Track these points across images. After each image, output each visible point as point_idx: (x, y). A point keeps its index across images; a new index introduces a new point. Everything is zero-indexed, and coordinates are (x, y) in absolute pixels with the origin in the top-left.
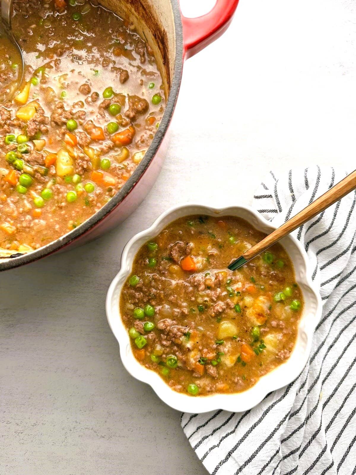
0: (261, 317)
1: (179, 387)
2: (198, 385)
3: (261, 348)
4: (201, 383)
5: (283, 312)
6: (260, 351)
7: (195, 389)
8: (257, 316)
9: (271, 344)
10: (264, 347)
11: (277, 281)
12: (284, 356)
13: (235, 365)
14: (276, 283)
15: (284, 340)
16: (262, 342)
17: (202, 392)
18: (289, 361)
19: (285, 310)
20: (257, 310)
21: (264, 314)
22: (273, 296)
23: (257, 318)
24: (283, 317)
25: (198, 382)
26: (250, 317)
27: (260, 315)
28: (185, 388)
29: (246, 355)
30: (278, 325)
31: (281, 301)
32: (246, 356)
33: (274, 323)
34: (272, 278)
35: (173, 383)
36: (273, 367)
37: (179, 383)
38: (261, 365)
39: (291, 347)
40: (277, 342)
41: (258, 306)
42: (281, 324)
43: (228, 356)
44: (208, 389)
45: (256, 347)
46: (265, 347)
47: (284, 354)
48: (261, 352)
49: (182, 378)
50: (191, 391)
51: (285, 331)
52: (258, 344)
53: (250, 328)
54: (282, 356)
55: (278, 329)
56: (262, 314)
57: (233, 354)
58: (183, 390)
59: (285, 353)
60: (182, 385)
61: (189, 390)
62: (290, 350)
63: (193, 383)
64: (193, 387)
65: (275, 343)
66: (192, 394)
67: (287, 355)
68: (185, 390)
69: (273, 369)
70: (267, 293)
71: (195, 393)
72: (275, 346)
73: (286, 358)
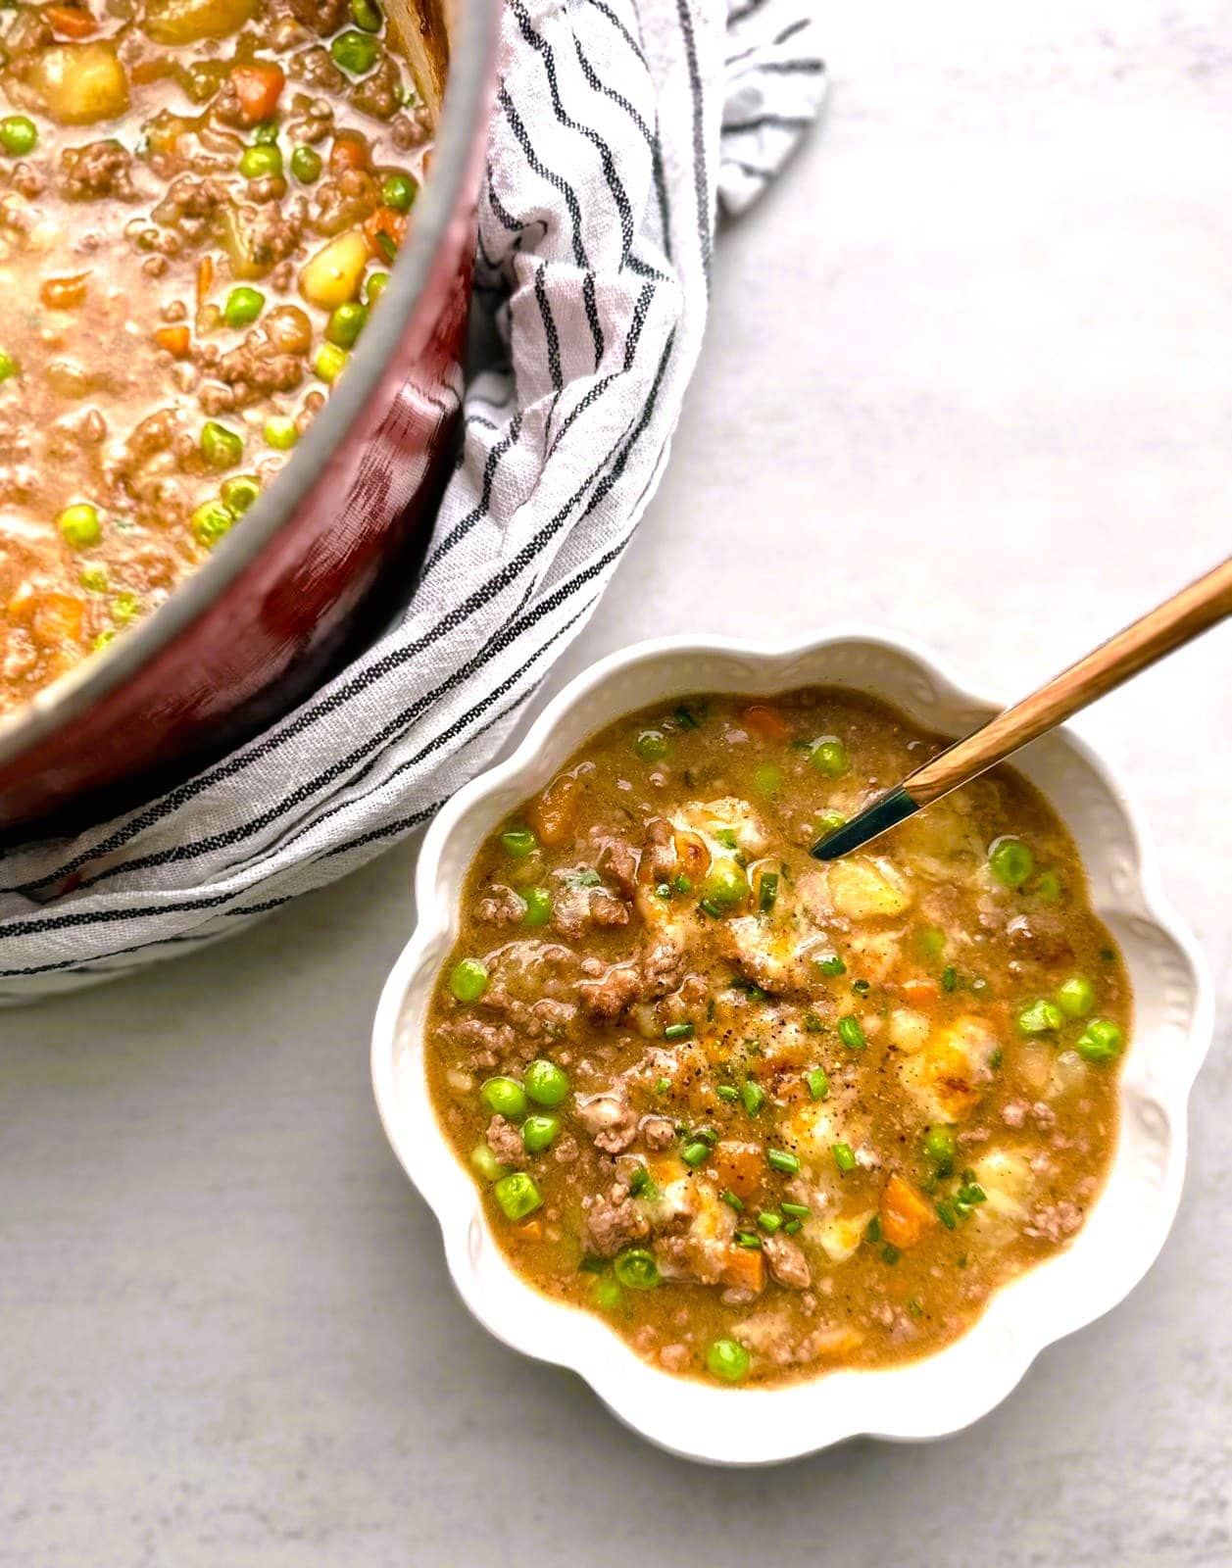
0: (959, 1093)
1: (674, 1351)
2: (744, 1343)
3: (966, 1202)
4: (753, 1330)
5: (1054, 1073)
6: (960, 1212)
7: (736, 1359)
8: (944, 1087)
9: (1006, 1186)
10: (977, 1197)
11: (1038, 959)
12: (1060, 1227)
13: (862, 1250)
14: (1034, 968)
15: (1055, 1170)
16: (967, 1177)
17: (764, 1372)
18: (1078, 1243)
19: (1062, 1065)
20: (942, 1065)
21: (972, 1083)
22: (1014, 1017)
23: (944, 1096)
24: (1052, 1093)
25: (741, 1329)
26: (916, 1090)
27: (954, 1085)
28: (696, 1356)
29: (902, 1220)
30: (1030, 1119)
31: (1047, 1034)
32: (903, 1227)
33: (1013, 1113)
34: (1020, 948)
35: (652, 1341)
36: (1015, 1267)
37: (674, 1335)
38: (963, 1263)
39: (1084, 1191)
40: (1028, 1179)
41: (949, 1051)
42: (1042, 1114)
43: (829, 1221)
44: (784, 1356)
45: (946, 1198)
46: (983, 1198)
47: (1058, 1220)
48: (967, 1217)
49: (683, 1316)
50: (721, 1369)
51: (1060, 1142)
52: (955, 1188)
53: (917, 1133)
54: (1054, 1229)
55: (1031, 1132)
56: (961, 1081)
57: (848, 1213)
58: (692, 1365)
59: (1062, 1214)
60: (686, 1343)
61: (712, 1361)
62: (1082, 1205)
63: (726, 1336)
64: (725, 1351)
65: (1021, 1183)
66: (725, 1380)
67: (1072, 1220)
68: (698, 1365)
69: (1015, 1275)
70: (993, 1006)
71: (737, 1374)
72: (1021, 1196)
73: (1067, 1233)
